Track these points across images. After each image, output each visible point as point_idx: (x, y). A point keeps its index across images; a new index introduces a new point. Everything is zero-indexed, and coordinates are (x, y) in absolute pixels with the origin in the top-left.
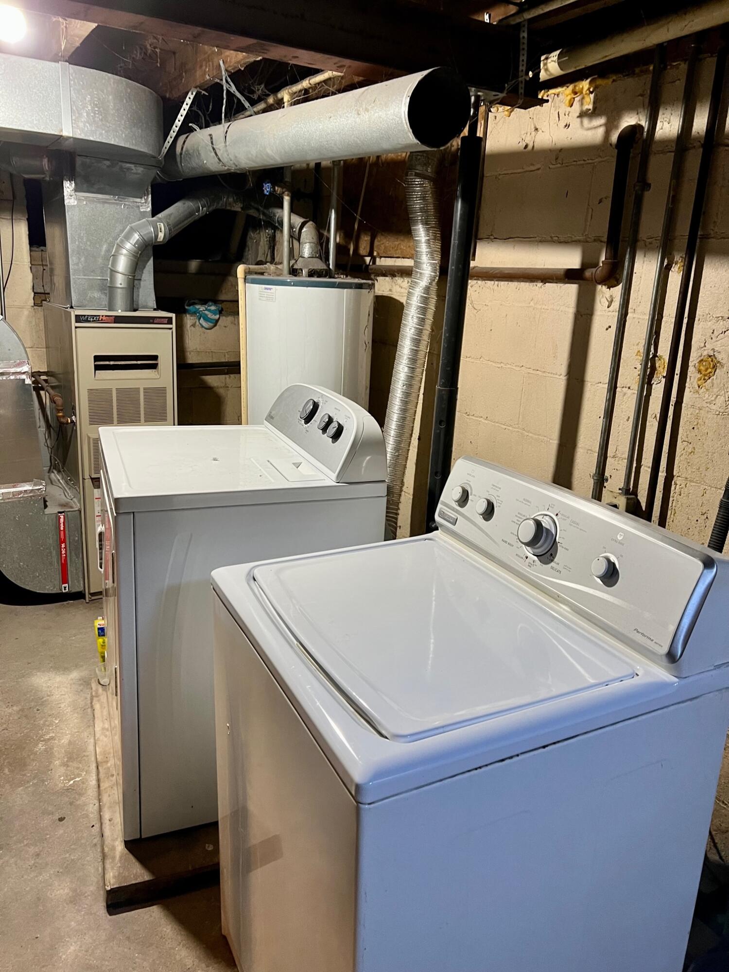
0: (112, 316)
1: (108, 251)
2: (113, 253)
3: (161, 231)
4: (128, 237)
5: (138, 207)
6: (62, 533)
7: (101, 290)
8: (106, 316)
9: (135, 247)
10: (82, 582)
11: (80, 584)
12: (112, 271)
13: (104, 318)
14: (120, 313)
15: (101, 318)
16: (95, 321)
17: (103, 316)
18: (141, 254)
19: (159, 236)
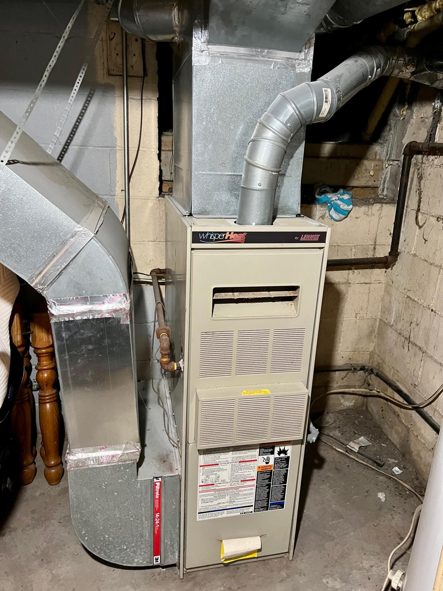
0: (242, 233)
1: (246, 133)
2: (252, 138)
3: (326, 102)
4: (276, 112)
5: (293, 66)
6: (157, 502)
7: (231, 191)
8: (235, 233)
9: (287, 127)
10: (177, 554)
11: (174, 556)
12: (249, 164)
13: (232, 236)
14: (253, 227)
15: (228, 235)
16: (219, 240)
17: (230, 233)
18: (292, 138)
19: (323, 109)
